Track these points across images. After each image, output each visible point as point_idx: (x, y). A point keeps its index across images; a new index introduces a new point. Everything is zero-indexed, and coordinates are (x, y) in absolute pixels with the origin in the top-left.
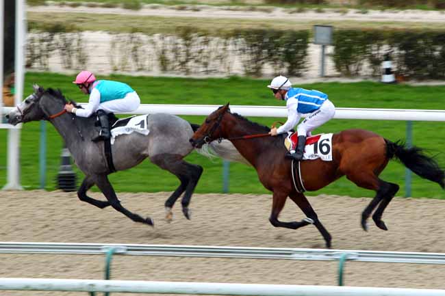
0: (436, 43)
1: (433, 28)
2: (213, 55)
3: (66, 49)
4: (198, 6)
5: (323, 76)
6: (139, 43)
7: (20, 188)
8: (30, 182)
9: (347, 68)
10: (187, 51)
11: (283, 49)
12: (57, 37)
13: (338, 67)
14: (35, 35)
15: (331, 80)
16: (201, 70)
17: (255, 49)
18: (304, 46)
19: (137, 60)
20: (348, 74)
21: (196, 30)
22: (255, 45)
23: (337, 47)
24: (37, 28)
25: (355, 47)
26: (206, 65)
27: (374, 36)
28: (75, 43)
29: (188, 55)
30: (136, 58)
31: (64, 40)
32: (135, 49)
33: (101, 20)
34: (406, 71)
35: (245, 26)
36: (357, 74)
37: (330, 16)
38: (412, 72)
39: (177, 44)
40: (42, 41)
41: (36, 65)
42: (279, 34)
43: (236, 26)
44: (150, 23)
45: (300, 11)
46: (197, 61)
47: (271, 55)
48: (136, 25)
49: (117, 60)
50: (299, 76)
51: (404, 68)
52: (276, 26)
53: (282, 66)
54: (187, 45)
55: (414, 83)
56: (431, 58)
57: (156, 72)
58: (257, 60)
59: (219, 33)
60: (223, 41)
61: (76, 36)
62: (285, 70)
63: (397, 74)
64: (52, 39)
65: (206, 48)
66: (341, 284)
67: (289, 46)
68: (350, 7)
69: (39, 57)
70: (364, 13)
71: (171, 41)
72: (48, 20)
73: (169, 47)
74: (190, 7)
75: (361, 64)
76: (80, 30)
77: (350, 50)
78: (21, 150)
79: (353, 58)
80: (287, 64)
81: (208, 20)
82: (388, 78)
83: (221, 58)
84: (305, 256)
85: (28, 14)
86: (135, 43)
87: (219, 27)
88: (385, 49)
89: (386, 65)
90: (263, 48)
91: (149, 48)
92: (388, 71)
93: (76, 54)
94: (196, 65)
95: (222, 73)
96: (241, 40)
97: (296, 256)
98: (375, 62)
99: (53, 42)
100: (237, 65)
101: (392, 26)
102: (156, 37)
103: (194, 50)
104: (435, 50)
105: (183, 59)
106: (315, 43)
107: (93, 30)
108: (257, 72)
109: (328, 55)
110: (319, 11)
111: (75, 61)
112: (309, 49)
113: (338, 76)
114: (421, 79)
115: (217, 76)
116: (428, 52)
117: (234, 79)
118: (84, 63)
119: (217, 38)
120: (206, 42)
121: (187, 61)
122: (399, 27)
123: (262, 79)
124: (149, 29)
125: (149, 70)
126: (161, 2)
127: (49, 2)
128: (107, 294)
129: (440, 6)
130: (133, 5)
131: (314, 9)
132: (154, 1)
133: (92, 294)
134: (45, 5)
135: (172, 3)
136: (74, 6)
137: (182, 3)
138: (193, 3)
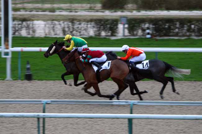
0: (166, 23)
1: (165, 17)
2: (83, 29)
3: (28, 27)
4: (77, 11)
5: (124, 36)
6: (55, 25)
7: (11, 79)
8: (15, 77)
9: (133, 32)
10: (73, 27)
11: (109, 26)
12: (24, 23)
13: (129, 32)
15: (127, 37)
16: (78, 34)
17: (99, 26)
18: (117, 25)
19: (54, 31)
20: (134, 35)
21: (76, 20)
23: (129, 25)
24: (17, 20)
25: (136, 25)
26: (80, 32)
27: (143, 21)
28: (31, 25)
30: (54, 30)
31: (27, 24)
32: (53, 27)
33: (41, 16)
34: (155, 34)
35: (95, 18)
36: (137, 35)
37: (126, 13)
38: (158, 34)
39: (69, 25)
40: (19, 24)
41: (17, 34)
42: (107, 20)
43: (91, 18)
44: (59, 17)
45: (115, 12)
46: (76, 31)
47: (104, 28)
48: (54, 18)
49: (47, 31)
50: (115, 36)
51: (154, 32)
52: (106, 18)
53: (109, 32)
54: (73, 25)
55: (158, 38)
56: (164, 28)
57: (61, 35)
58: (99, 30)
59: (85, 20)
60: (86, 23)
61: (31, 22)
62: (109, 34)
63: (152, 35)
64: (22, 24)
65: (80, 26)
66: (131, 113)
67: (111, 25)
68: (134, 10)
69: (18, 30)
70: (139, 12)
72: (21, 17)
73: (66, 26)
74: (74, 11)
75: (138, 31)
76: (33, 20)
77: (134, 26)
78: (11, 65)
79: (135, 29)
80: (110, 32)
81: (81, 16)
82: (149, 36)
83: (86, 30)
85: (13, 15)
86: (54, 25)
87: (85, 18)
88: (147, 25)
89: (148, 31)
90: (102, 26)
92: (148, 34)
93: (31, 29)
95: (86, 35)
96: (93, 23)
98: (144, 30)
99: (23, 25)
100: (92, 32)
101: (150, 17)
102: (61, 22)
103: (76, 27)
104: (166, 25)
105: (71, 30)
106: (121, 24)
107: (38, 20)
108: (99, 35)
109: (126, 28)
110: (122, 12)
111: (31, 32)
112: (118, 26)
113: (130, 36)
114: (161, 36)
116: (163, 26)
117: (91, 38)
118: (34, 33)
119: (84, 23)
120: (80, 24)
121: (73, 31)
122: (153, 17)
123: (101, 37)
124: (59, 19)
125: (59, 35)
126: (63, 9)
127: (21, 10)
128: (44, 119)
129: (168, 9)
130: (53, 10)
131: (121, 11)
132: (60, 9)
133: (38, 119)
134: (20, 11)
135: (66, 10)
136: (31, 11)
137: (71, 9)
138: (75, 9)
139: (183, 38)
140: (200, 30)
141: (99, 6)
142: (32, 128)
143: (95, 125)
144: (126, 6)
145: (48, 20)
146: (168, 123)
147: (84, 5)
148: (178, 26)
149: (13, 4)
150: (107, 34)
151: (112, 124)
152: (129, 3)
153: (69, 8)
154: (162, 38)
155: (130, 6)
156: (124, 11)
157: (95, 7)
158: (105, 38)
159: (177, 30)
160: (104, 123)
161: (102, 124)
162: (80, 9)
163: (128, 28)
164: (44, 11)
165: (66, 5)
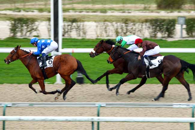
2: (137, 30)
3: (78, 28)
4: (130, 11)
5: (182, 37)
6: (108, 26)
7: (61, 83)
9: (192, 34)
10: (127, 28)
11: (165, 27)
12: (74, 24)
13: (188, 34)
14: (66, 24)
15: (185, 39)
17: (154, 27)
18: (174, 25)
20: (192, 36)
21: (130, 20)
22: (154, 25)
23: (187, 25)
25: (194, 25)
28: (81, 26)
29: (127, 30)
30: (106, 32)
31: (77, 25)
32: (106, 28)
33: (91, 17)
35: (149, 18)
37: (183, 14)
39: (122, 26)
40: (68, 25)
41: (66, 35)
42: (164, 20)
43: (146, 18)
45: (171, 12)
46: (131, 32)
47: (161, 29)
49: (98, 33)
50: (172, 37)
53: (165, 34)
54: (127, 26)
57: (114, 37)
58: (155, 31)
59: (139, 21)
60: (141, 24)
61: (82, 23)
62: (166, 35)
65: (134, 27)
66: (193, 117)
67: (168, 25)
68: (191, 10)
69: (67, 32)
71: (120, 25)
73: (119, 27)
76: (83, 21)
77: (192, 27)
79: (194, 30)
80: (167, 33)
81: (134, 16)
83: (140, 31)
84: (178, 106)
86: (106, 25)
90: (157, 26)
91: (111, 28)
93: (82, 30)
94: (130, 34)
96: (148, 24)
97: (174, 106)
99: (73, 26)
100: (147, 34)
102: (114, 23)
103: (129, 28)
105: (125, 31)
106: (178, 24)
107: (89, 21)
108: (155, 36)
109: (184, 29)
110: (179, 12)
111: (81, 33)
112: (176, 26)
117: (146, 39)
118: (85, 34)
119: (138, 23)
120: (134, 25)
121: (127, 32)
123: (157, 39)
124: (111, 20)
125: (112, 36)
126: (115, 10)
128: (98, 123)
130: (104, 11)
132: (111, 9)
133: (93, 123)
134: (69, 12)
135: (119, 10)
136: (80, 12)
137: (124, 10)
138: (128, 10)
141: (154, 6)
144: (183, 6)
145: (100, 21)
147: (138, 5)
150: (163, 36)
152: (186, 3)
153: (122, 8)
155: (187, 6)
156: (182, 11)
157: (149, 7)
158: (161, 40)
162: (133, 9)
163: (186, 29)
164: (95, 12)
165: (118, 5)
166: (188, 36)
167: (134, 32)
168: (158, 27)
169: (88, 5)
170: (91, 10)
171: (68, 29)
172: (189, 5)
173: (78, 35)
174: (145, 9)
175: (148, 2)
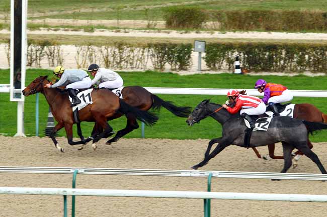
0: (266, 51)
1: (264, 42)
2: (136, 58)
3: (50, 55)
4: (127, 30)
5: (200, 70)
6: (93, 51)
7: (24, 135)
8: (30, 132)
9: (214, 65)
10: (121, 56)
11: (176, 54)
12: (45, 48)
13: (208, 65)
14: (32, 47)
15: (204, 73)
16: (129, 67)
17: (160, 55)
18: (189, 52)
19: (92, 61)
20: (214, 69)
21: (125, 44)
22: (160, 53)
23: (207, 52)
24: (34, 43)
25: (219, 53)
26: (131, 64)
27: (230, 47)
28: (56, 52)
29: (121, 59)
31: (50, 50)
32: (91, 55)
33: (71, 38)
34: (248, 67)
35: (154, 42)
36: (220, 68)
37: (204, 35)
38: (251, 68)
39: (115, 52)
40: (37, 51)
41: (34, 64)
42: (175, 46)
43: (149, 41)
44: (99, 40)
45: (186, 33)
46: (127, 62)
47: (169, 58)
48: (91, 41)
49: (80, 62)
50: (186, 70)
51: (247, 65)
52: (173, 42)
53: (176, 64)
54: (120, 53)
55: (253, 74)
56: (263, 59)
58: (161, 61)
59: (139, 45)
60: (142, 50)
61: (56, 47)
62: (177, 67)
63: (243, 69)
64: (43, 49)
65: (132, 55)
66: (209, 190)
67: (181, 52)
68: (215, 30)
69: (35, 60)
70: (224, 33)
71: (111, 50)
72: (40, 39)
73: (111, 54)
74: (122, 30)
75: (222, 63)
76: (58, 44)
77: (216, 55)
78: (24, 114)
79: (217, 60)
80: (179, 63)
81: (133, 38)
82: (238, 71)
84: (188, 175)
85: (28, 35)
86: (91, 51)
87: (139, 42)
88: (236, 54)
89: (237, 63)
90: (165, 54)
91: (99, 55)
92: (238, 67)
93: (57, 58)
94: (126, 64)
95: (142, 68)
97: (183, 174)
98: (231, 62)
99: (43, 51)
100: (150, 64)
101: (240, 41)
102: (103, 48)
103: (125, 55)
104: (265, 55)
105: (118, 60)
106: (194, 51)
107: (67, 44)
108: (162, 67)
109: (203, 58)
110: (197, 33)
111: (56, 62)
112: (192, 54)
113: (209, 70)
114: (257, 71)
115: (139, 70)
116: (262, 56)
117: (148, 72)
118: (61, 63)
119: (138, 49)
120: (132, 51)
121: (121, 62)
122: (245, 42)
123: (164, 71)
124: (99, 43)
126: (106, 28)
127: (41, 28)
128: (74, 197)
129: (268, 29)
130: (91, 29)
131: (196, 31)
132: (102, 27)
133: (65, 197)
134: (40, 30)
135: (112, 28)
136: (55, 30)
137: (118, 28)
138: (125, 29)
139: (292, 75)
140: (317, 62)
141: (162, 23)
142: (56, 211)
143: (153, 208)
144: (203, 24)
145: (83, 44)
146: (265, 206)
147: (139, 22)
148: (283, 56)
149: (28, 19)
150: (173, 68)
151: (178, 207)
152: (208, 20)
153: (116, 26)
154: (258, 74)
155: (209, 24)
156: (201, 31)
157: (155, 25)
158: (171, 73)
159: (282, 62)
160: (166, 205)
161: (164, 207)
162: (132, 27)
163: (206, 58)
164: (76, 30)
165: (111, 21)
166: (209, 68)
167: (131, 61)
168: (166, 56)
169: (67, 20)
170: (71, 27)
171: (36, 56)
172: (212, 22)
173: (51, 65)
174: (148, 27)
175: (153, 17)
